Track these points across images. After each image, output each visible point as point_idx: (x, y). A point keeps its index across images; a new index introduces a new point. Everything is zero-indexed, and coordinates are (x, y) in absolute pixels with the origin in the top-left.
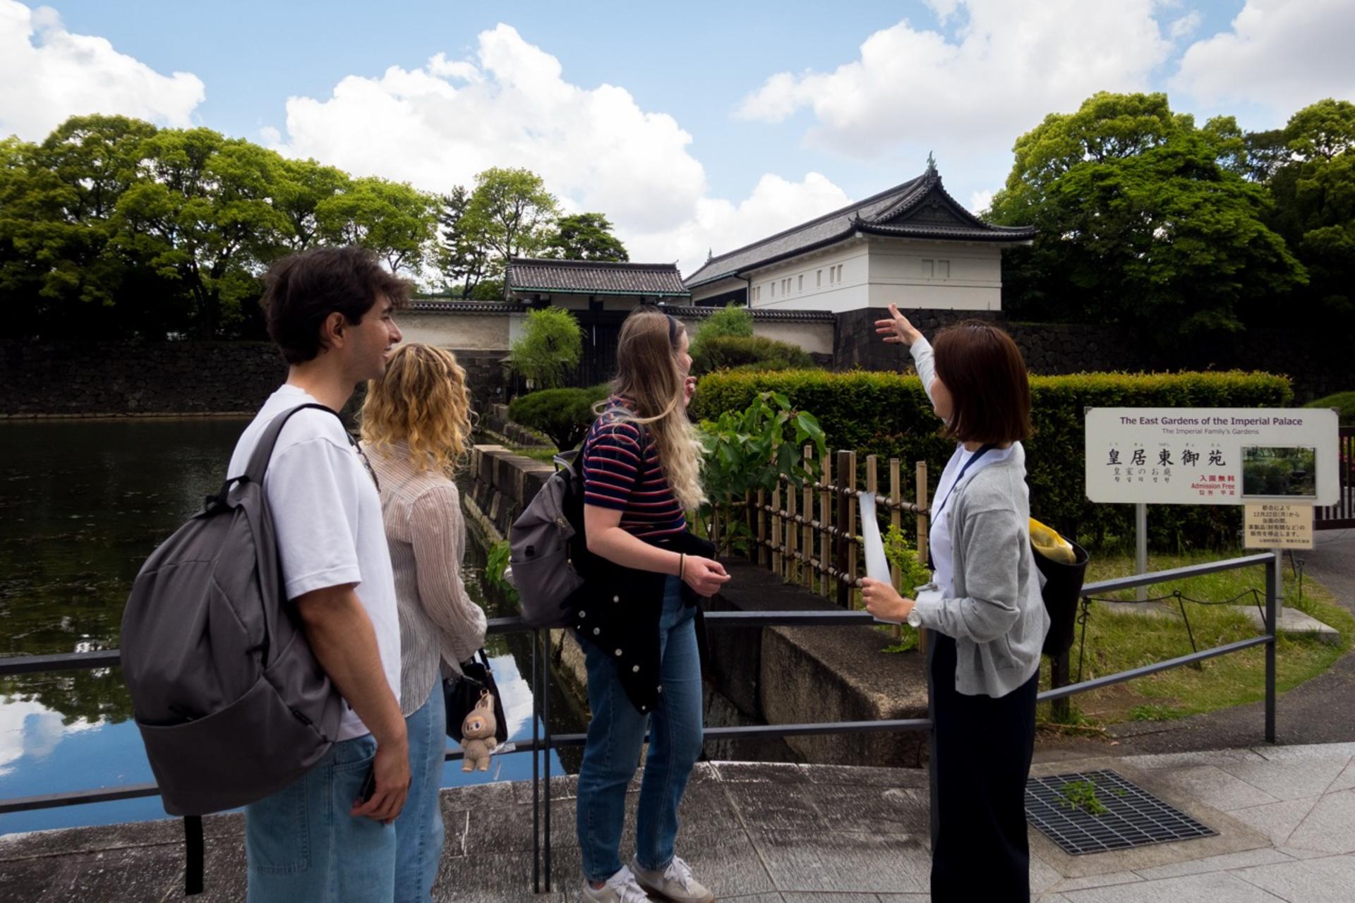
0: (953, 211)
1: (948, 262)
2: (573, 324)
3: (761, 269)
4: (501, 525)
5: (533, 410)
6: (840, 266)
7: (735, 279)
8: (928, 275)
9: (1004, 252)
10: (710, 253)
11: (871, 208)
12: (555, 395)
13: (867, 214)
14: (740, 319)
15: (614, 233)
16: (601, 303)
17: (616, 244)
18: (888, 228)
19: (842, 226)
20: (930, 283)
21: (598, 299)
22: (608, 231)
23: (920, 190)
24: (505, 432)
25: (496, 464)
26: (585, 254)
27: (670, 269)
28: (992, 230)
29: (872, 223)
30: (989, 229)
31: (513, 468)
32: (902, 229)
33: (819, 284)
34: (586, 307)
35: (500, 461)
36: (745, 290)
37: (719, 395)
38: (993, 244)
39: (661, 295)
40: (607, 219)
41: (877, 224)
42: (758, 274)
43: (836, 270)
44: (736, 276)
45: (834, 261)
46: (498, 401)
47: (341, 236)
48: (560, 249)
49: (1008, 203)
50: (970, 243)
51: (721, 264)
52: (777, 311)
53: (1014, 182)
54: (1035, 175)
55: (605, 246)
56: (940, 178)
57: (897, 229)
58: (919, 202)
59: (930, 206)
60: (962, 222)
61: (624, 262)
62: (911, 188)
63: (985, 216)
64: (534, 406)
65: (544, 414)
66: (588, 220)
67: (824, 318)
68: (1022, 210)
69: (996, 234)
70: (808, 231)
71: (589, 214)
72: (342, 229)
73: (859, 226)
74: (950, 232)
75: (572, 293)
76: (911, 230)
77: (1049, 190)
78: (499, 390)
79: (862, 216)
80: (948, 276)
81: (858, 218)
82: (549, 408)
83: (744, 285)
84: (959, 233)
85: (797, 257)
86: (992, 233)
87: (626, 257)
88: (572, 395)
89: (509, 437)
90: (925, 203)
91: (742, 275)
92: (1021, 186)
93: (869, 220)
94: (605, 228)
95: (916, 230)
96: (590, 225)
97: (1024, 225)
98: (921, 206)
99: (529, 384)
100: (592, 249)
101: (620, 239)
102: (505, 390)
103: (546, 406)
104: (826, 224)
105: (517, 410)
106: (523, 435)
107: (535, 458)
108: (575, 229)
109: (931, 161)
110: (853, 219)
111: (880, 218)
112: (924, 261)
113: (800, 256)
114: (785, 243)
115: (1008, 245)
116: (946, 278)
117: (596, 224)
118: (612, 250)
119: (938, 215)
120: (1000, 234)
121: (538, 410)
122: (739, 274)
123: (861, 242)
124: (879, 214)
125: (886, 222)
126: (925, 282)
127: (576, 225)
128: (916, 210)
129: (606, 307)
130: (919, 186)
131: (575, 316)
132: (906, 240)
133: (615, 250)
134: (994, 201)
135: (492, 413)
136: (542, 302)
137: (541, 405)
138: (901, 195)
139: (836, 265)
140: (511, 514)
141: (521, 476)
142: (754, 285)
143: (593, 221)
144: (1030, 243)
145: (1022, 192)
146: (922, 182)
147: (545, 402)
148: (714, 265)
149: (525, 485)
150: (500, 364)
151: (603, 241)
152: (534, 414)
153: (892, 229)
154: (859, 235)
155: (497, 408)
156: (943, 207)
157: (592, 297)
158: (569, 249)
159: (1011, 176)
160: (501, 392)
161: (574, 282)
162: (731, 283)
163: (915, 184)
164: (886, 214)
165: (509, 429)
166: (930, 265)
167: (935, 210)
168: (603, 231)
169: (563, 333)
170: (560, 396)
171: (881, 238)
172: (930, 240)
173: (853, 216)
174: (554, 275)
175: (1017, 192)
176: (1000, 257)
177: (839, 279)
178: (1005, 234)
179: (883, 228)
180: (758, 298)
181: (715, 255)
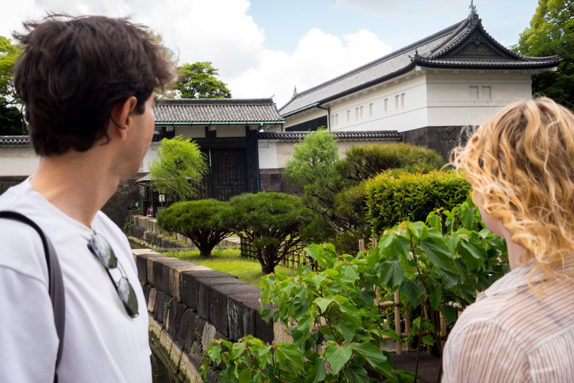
0: (492, 47)
1: (490, 87)
2: (195, 149)
3: (338, 100)
4: (159, 317)
5: (178, 219)
6: (403, 94)
7: (317, 109)
8: (475, 99)
9: (533, 77)
10: (295, 90)
11: (425, 47)
12: (196, 206)
13: (424, 51)
14: (327, 139)
15: (218, 78)
16: (215, 132)
17: (221, 86)
18: (441, 62)
19: (404, 62)
20: (476, 105)
21: (212, 129)
22: (214, 76)
23: (465, 30)
24: (145, 237)
25: (150, 266)
26: (197, 95)
27: (268, 102)
28: (524, 60)
29: (428, 58)
30: (521, 59)
31: (168, 268)
32: (452, 62)
33: (386, 109)
34: (203, 135)
35: (154, 262)
36: (325, 118)
37: (391, 197)
38: (525, 71)
39: (262, 123)
40: (213, 66)
41: (432, 59)
42: (336, 104)
43: (400, 98)
44: (318, 106)
45: (398, 90)
46: (136, 213)
47: (6, 89)
48: (177, 91)
49: (534, 38)
50: (506, 71)
51: (304, 98)
52: (354, 133)
53: (537, 23)
54: (555, 16)
55: (213, 87)
56: (480, 20)
57: (448, 62)
58: (465, 40)
59: (474, 43)
60: (500, 55)
61: (228, 99)
62: (457, 29)
63: (517, 50)
64: (179, 216)
65: (187, 221)
66: (197, 68)
67: (392, 137)
68: (546, 44)
69: (527, 63)
70: (374, 68)
71: (199, 63)
72: (7, 83)
73: (418, 61)
74: (490, 63)
75: (191, 125)
76: (460, 63)
77: (567, 26)
78: (137, 204)
79: (420, 54)
80: (490, 99)
81: (417, 55)
82: (191, 217)
83: (325, 113)
84: (498, 63)
85: (367, 89)
86: (524, 63)
87: (229, 96)
88: (210, 205)
89: (148, 241)
90: (469, 41)
91: (323, 105)
92: (544, 25)
93: (425, 56)
94: (212, 74)
95: (464, 63)
96: (200, 72)
97: (548, 55)
98: (466, 44)
99: (162, 198)
100: (202, 91)
101: (224, 82)
102: (142, 204)
103: (189, 215)
104: (389, 61)
105: (165, 219)
106: (160, 239)
107: (185, 258)
108: (189, 75)
109: (473, 7)
110: (413, 56)
111: (434, 54)
112: (470, 87)
113: (370, 88)
114: (356, 78)
115: (537, 72)
116: (488, 100)
117: (205, 71)
118: (218, 90)
119: (480, 50)
120: (531, 63)
121: (182, 218)
122: (320, 105)
123: (420, 74)
124: (433, 52)
125: (439, 57)
126: (472, 104)
127: (190, 72)
128: (463, 46)
129: (219, 135)
130: (463, 28)
131: (197, 142)
132: (456, 71)
133: (221, 90)
134: (522, 38)
135: (133, 222)
136: (168, 132)
137: (186, 214)
138: (450, 36)
139: (400, 94)
140: (168, 308)
141: (177, 276)
142: (333, 112)
143: (202, 69)
144: (555, 69)
145: (545, 29)
146: (466, 25)
147: (188, 212)
148: (299, 100)
149: (180, 283)
150: (137, 183)
151: (211, 84)
152: (180, 221)
153: (445, 62)
154: (418, 68)
155: (137, 219)
156: (484, 43)
157: (207, 128)
158: (184, 92)
159: (535, 17)
160: (139, 206)
161: (193, 116)
162: (315, 112)
163: (461, 26)
164: (438, 51)
165: (148, 235)
166: (475, 90)
167: (477, 46)
168: (210, 76)
169: (187, 156)
170: (199, 206)
171: (436, 70)
172: (475, 70)
173: (412, 54)
174: (176, 111)
175: (541, 30)
176: (531, 82)
177: (403, 105)
178: (534, 63)
179: (437, 62)
180: (337, 123)
181: (299, 92)
